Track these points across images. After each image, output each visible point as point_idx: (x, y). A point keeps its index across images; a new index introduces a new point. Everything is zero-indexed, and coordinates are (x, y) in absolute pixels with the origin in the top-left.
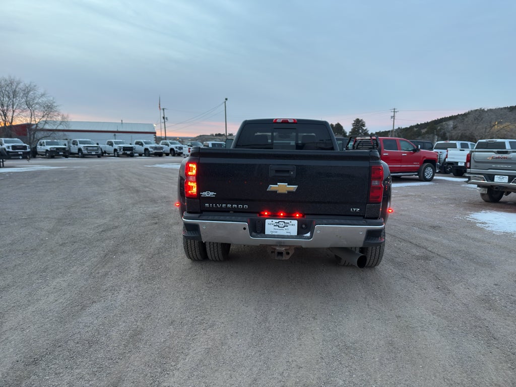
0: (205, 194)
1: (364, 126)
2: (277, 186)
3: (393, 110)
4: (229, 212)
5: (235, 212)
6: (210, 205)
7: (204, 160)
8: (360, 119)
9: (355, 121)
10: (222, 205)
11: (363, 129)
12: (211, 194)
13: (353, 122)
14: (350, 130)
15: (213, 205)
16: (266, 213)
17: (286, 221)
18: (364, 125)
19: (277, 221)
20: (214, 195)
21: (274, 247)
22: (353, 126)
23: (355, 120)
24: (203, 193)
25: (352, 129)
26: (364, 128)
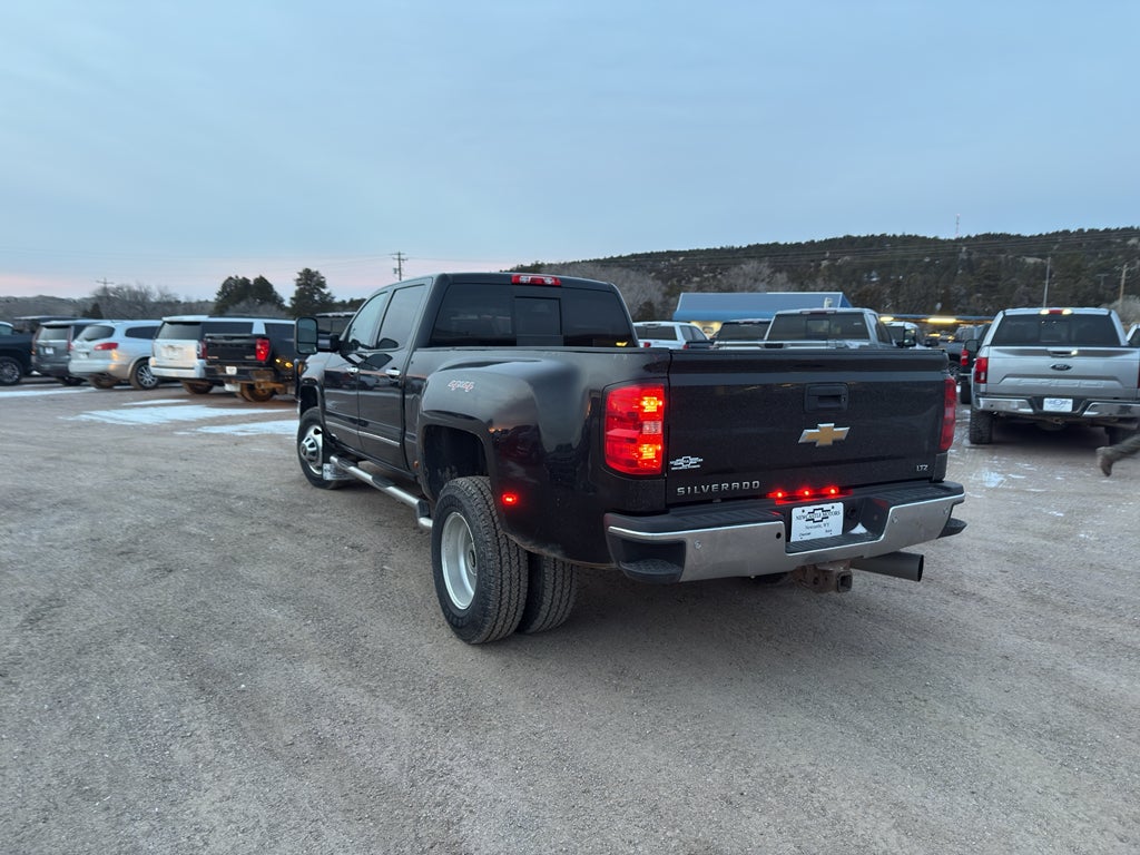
0: (680, 463)
1: (324, 287)
2: (817, 431)
3: (397, 257)
4: (710, 501)
5: (724, 500)
6: (686, 490)
7: (679, 380)
8: (314, 269)
9: (301, 274)
10: (710, 488)
11: (322, 293)
12: (693, 462)
13: (298, 277)
14: (293, 295)
15: (693, 489)
16: (780, 495)
17: (826, 507)
18: (323, 285)
19: (811, 509)
20: (698, 463)
21: (825, 568)
22: (298, 285)
23: (301, 271)
24: (675, 463)
25: (297, 292)
26: (325, 291)
